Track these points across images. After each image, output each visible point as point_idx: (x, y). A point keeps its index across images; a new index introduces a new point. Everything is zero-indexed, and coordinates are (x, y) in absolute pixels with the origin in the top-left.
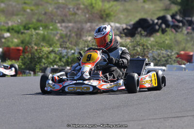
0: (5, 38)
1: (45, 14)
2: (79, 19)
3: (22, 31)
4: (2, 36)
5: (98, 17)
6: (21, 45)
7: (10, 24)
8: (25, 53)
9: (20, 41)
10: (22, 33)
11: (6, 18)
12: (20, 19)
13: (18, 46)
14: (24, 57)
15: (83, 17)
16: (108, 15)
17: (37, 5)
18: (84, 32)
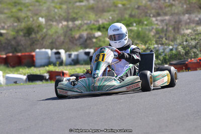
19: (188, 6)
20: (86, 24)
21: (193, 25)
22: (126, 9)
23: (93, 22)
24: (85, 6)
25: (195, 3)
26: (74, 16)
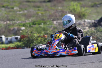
0: (22, 30)
16: (84, 15)
17: (45, 11)
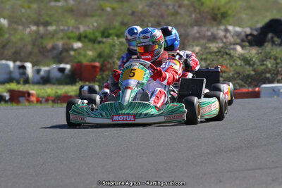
0: (75, 50)
1: (133, 13)
2: (182, 21)
3: (99, 39)
4: (70, 46)
5: (209, 17)
6: (98, 59)
7: (82, 29)
8: (104, 71)
9: (96, 54)
10: (99, 42)
11: (76, 20)
12: (96, 22)
13: (93, 60)
14: (103, 78)
15: (187, 19)
16: (224, 15)
18: (188, 41)
19: (198, 15)
20: (63, 30)
21: (203, 42)
22: (116, 15)
23: (71, 29)
24: (62, 7)
25: (208, 12)
26: (47, 19)
